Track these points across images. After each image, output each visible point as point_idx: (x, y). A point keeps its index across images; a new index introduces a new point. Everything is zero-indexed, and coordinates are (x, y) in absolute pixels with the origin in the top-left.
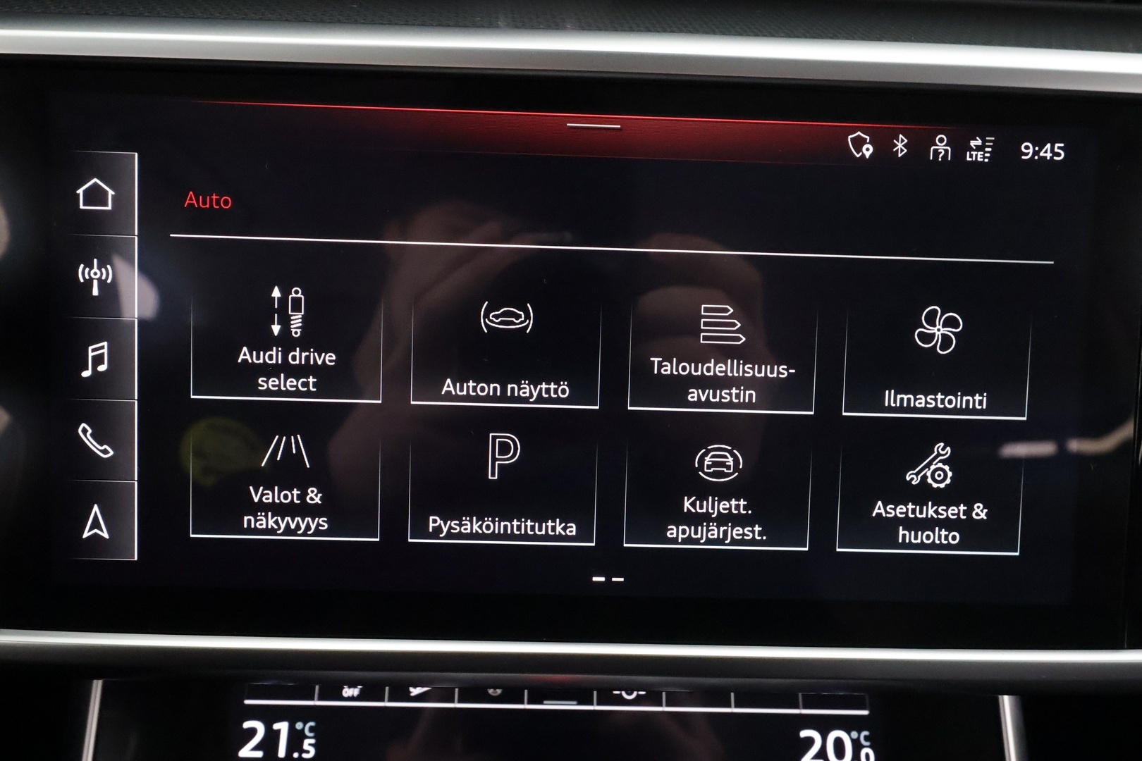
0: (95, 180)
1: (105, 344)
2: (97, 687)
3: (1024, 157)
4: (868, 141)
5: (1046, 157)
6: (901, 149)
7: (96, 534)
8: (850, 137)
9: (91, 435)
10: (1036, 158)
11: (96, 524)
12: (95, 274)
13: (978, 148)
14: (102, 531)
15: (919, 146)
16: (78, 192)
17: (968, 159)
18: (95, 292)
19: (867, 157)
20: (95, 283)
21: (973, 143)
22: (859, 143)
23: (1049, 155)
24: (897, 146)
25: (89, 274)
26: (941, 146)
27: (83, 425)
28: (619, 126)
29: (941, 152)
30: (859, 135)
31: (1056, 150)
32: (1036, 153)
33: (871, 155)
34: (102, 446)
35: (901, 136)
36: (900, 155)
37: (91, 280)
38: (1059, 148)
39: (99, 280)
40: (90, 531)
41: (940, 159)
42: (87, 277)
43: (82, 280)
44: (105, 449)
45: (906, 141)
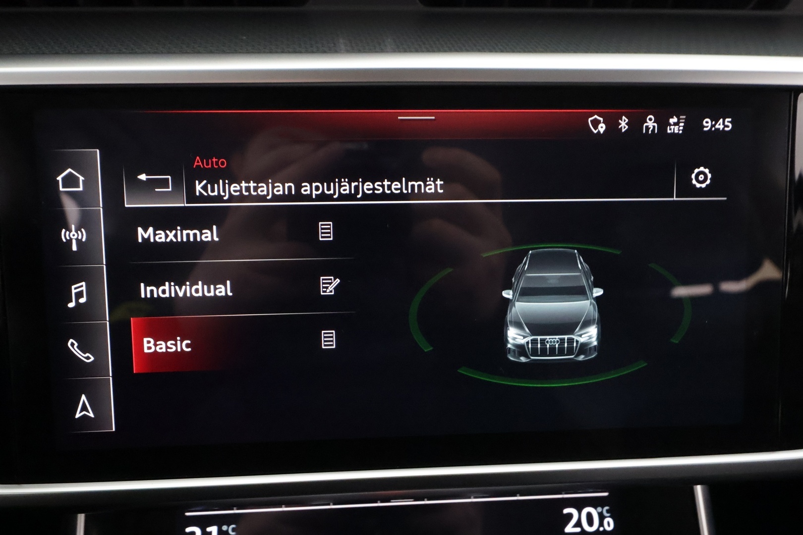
1: (83, 283)
3: (705, 129)
4: (602, 122)
6: (624, 126)
8: (590, 119)
10: (713, 129)
11: (84, 408)
12: (74, 235)
13: (675, 124)
14: (89, 412)
16: (58, 179)
18: (74, 248)
19: (602, 132)
20: (74, 242)
22: (596, 123)
24: (620, 124)
25: (69, 236)
26: (651, 124)
27: (71, 341)
30: (596, 119)
31: (726, 123)
32: (713, 126)
33: (604, 132)
35: (624, 117)
36: (623, 130)
37: (71, 239)
38: (728, 122)
39: (77, 239)
40: (80, 412)
41: (650, 133)
42: (68, 238)
43: (64, 240)
44: (88, 356)
45: (627, 120)
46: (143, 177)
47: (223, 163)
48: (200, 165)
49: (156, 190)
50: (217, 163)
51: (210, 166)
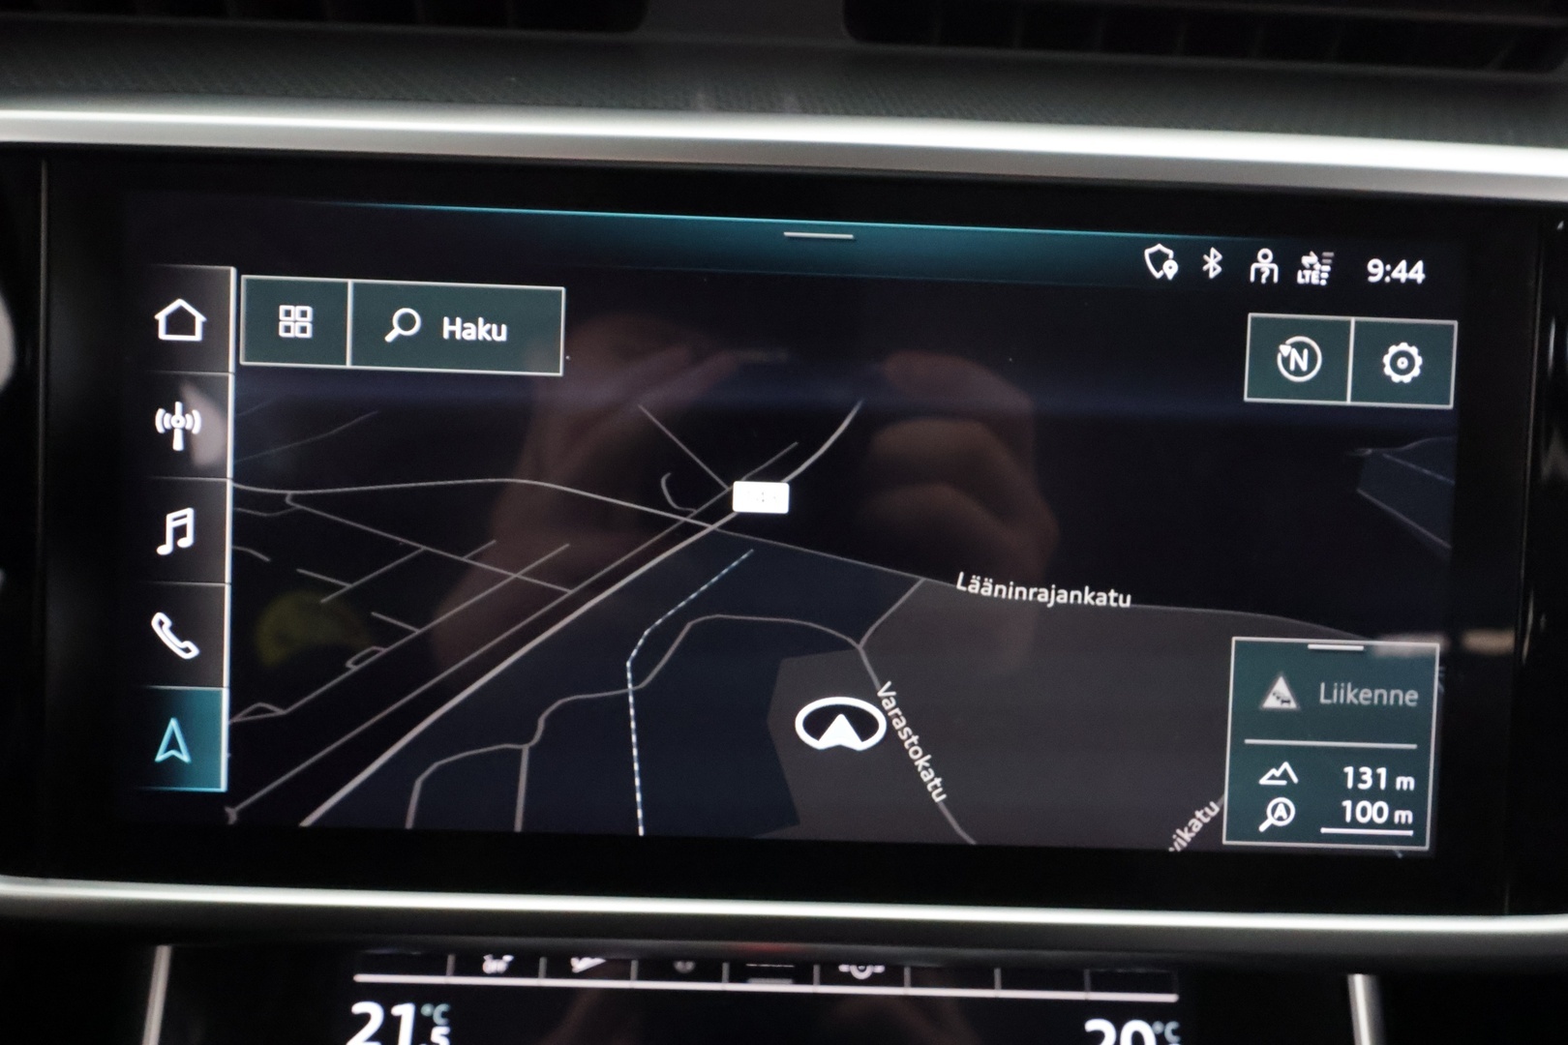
0: (180, 302)
1: (189, 512)
2: (163, 956)
3: (1370, 280)
5: (1400, 279)
7: (173, 756)
9: (169, 628)
11: (173, 744)
13: (1312, 268)
14: (181, 752)
15: (1237, 263)
16: (157, 317)
21: (1306, 260)
23: (1404, 276)
26: (1265, 265)
27: (159, 616)
28: (851, 236)
29: (1265, 272)
31: (1412, 270)
32: (1387, 273)
34: (182, 642)
38: (1416, 267)
41: (1263, 281)
44: (188, 647)
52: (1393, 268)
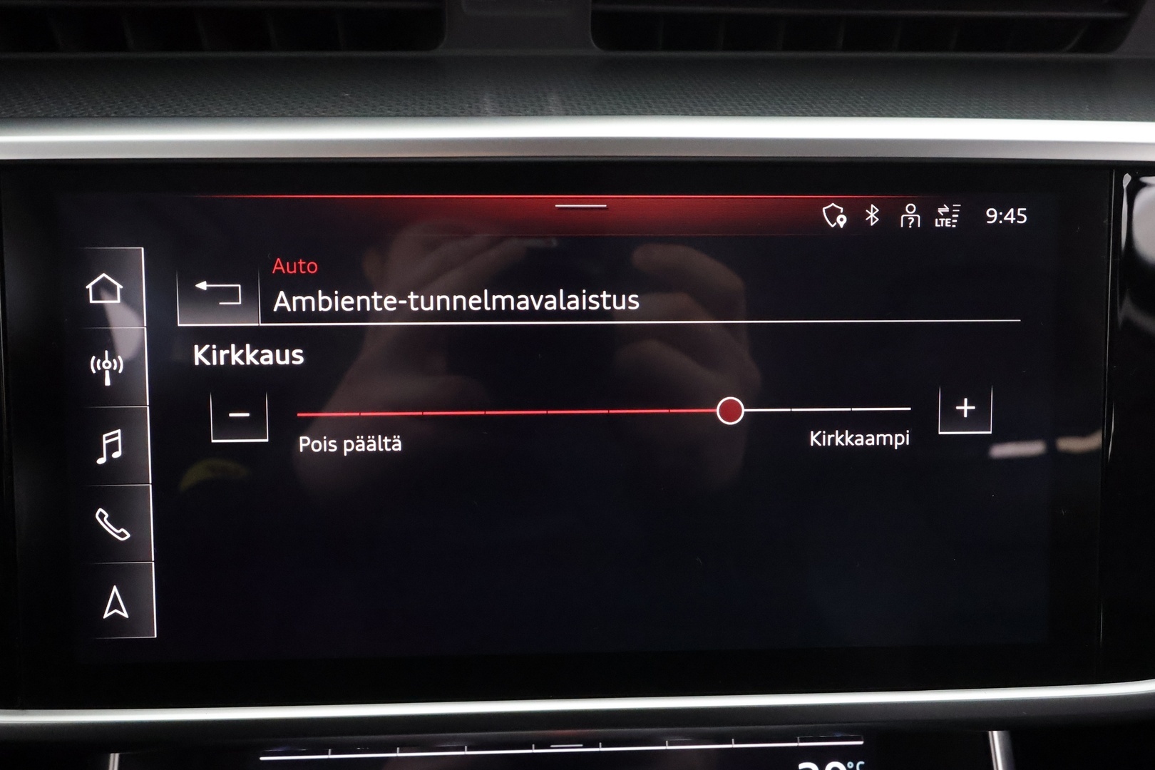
0: (104, 275)
1: (119, 431)
2: (114, 760)
3: (988, 222)
4: (842, 211)
5: (1010, 221)
6: (873, 218)
7: (115, 613)
8: (824, 209)
9: (108, 519)
10: (1001, 222)
11: (115, 605)
12: (107, 365)
13: (946, 215)
14: (122, 611)
15: (890, 215)
16: (87, 287)
17: (937, 225)
18: (108, 382)
19: (842, 226)
20: (107, 373)
21: (940, 211)
22: (833, 214)
23: (1012, 219)
24: (869, 215)
25: (101, 365)
26: (911, 215)
27: (100, 510)
28: (605, 206)
29: (911, 220)
30: (833, 207)
31: (1019, 214)
32: (1000, 218)
33: (845, 225)
34: (119, 529)
35: (872, 206)
36: (872, 224)
37: (103, 371)
38: (1021, 212)
39: (111, 370)
40: (110, 611)
41: (910, 227)
42: (99, 368)
43: (94, 372)
44: (122, 532)
45: (878, 210)
46: (203, 286)
47: (312, 268)
48: (281, 270)
49: (220, 303)
50: (304, 267)
51: (295, 271)
52: (1004, 215)
